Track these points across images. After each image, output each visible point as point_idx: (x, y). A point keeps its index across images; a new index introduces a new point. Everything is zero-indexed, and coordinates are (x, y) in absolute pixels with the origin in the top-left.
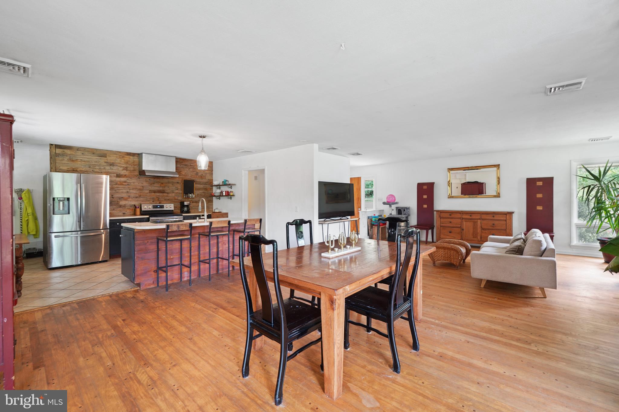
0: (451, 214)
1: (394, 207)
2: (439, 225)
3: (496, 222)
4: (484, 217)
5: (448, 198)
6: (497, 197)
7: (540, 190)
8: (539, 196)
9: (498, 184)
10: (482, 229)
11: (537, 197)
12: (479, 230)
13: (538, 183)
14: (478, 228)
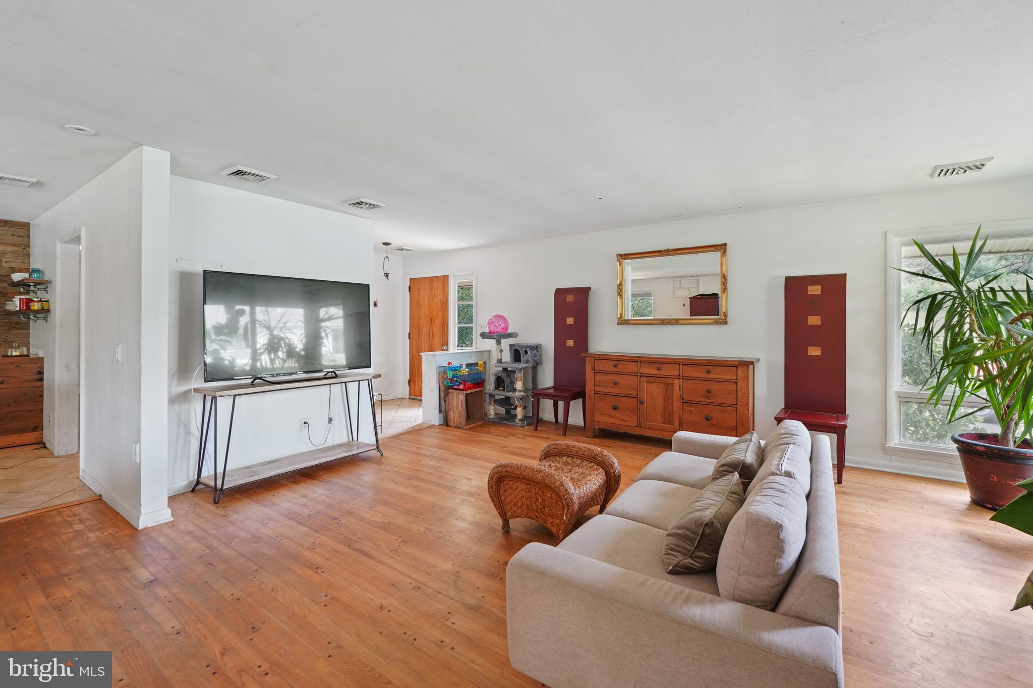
0: (617, 360)
1: (506, 343)
2: (591, 390)
3: (715, 387)
4: (688, 371)
5: (618, 324)
6: (721, 323)
7: (815, 306)
8: (814, 320)
9: (724, 293)
10: (685, 402)
11: (810, 323)
12: (677, 404)
13: (810, 288)
14: (675, 400)
